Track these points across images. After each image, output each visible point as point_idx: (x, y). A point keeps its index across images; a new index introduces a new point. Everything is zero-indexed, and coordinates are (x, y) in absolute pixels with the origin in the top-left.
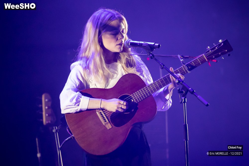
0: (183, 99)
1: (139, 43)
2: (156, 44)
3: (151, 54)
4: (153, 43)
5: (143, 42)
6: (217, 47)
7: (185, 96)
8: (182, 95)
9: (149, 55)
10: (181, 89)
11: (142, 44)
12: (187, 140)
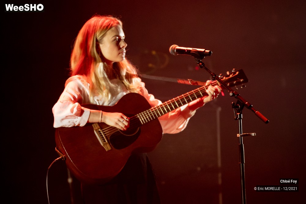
0: (238, 115)
1: (187, 50)
2: (206, 51)
3: (201, 62)
4: (203, 50)
5: (191, 49)
6: (232, 75)
7: (240, 111)
8: (237, 110)
9: (199, 64)
10: (235, 103)
11: (190, 51)
12: (243, 163)
